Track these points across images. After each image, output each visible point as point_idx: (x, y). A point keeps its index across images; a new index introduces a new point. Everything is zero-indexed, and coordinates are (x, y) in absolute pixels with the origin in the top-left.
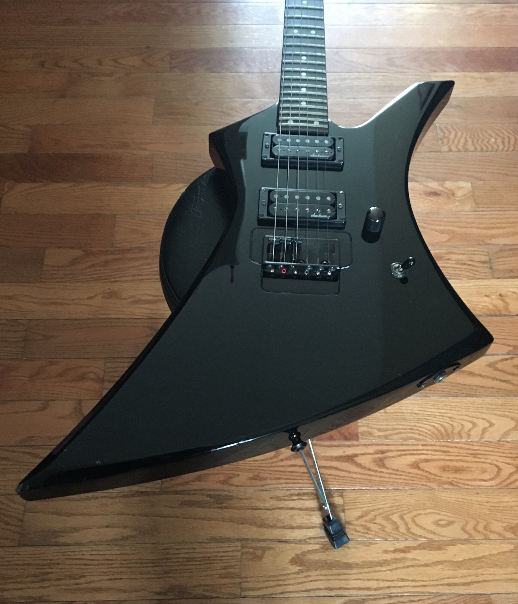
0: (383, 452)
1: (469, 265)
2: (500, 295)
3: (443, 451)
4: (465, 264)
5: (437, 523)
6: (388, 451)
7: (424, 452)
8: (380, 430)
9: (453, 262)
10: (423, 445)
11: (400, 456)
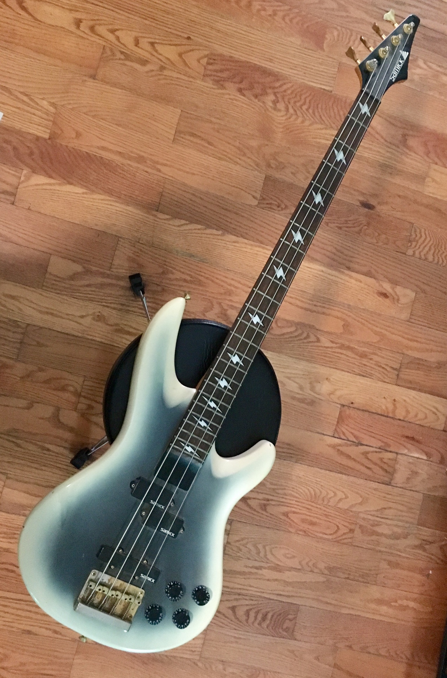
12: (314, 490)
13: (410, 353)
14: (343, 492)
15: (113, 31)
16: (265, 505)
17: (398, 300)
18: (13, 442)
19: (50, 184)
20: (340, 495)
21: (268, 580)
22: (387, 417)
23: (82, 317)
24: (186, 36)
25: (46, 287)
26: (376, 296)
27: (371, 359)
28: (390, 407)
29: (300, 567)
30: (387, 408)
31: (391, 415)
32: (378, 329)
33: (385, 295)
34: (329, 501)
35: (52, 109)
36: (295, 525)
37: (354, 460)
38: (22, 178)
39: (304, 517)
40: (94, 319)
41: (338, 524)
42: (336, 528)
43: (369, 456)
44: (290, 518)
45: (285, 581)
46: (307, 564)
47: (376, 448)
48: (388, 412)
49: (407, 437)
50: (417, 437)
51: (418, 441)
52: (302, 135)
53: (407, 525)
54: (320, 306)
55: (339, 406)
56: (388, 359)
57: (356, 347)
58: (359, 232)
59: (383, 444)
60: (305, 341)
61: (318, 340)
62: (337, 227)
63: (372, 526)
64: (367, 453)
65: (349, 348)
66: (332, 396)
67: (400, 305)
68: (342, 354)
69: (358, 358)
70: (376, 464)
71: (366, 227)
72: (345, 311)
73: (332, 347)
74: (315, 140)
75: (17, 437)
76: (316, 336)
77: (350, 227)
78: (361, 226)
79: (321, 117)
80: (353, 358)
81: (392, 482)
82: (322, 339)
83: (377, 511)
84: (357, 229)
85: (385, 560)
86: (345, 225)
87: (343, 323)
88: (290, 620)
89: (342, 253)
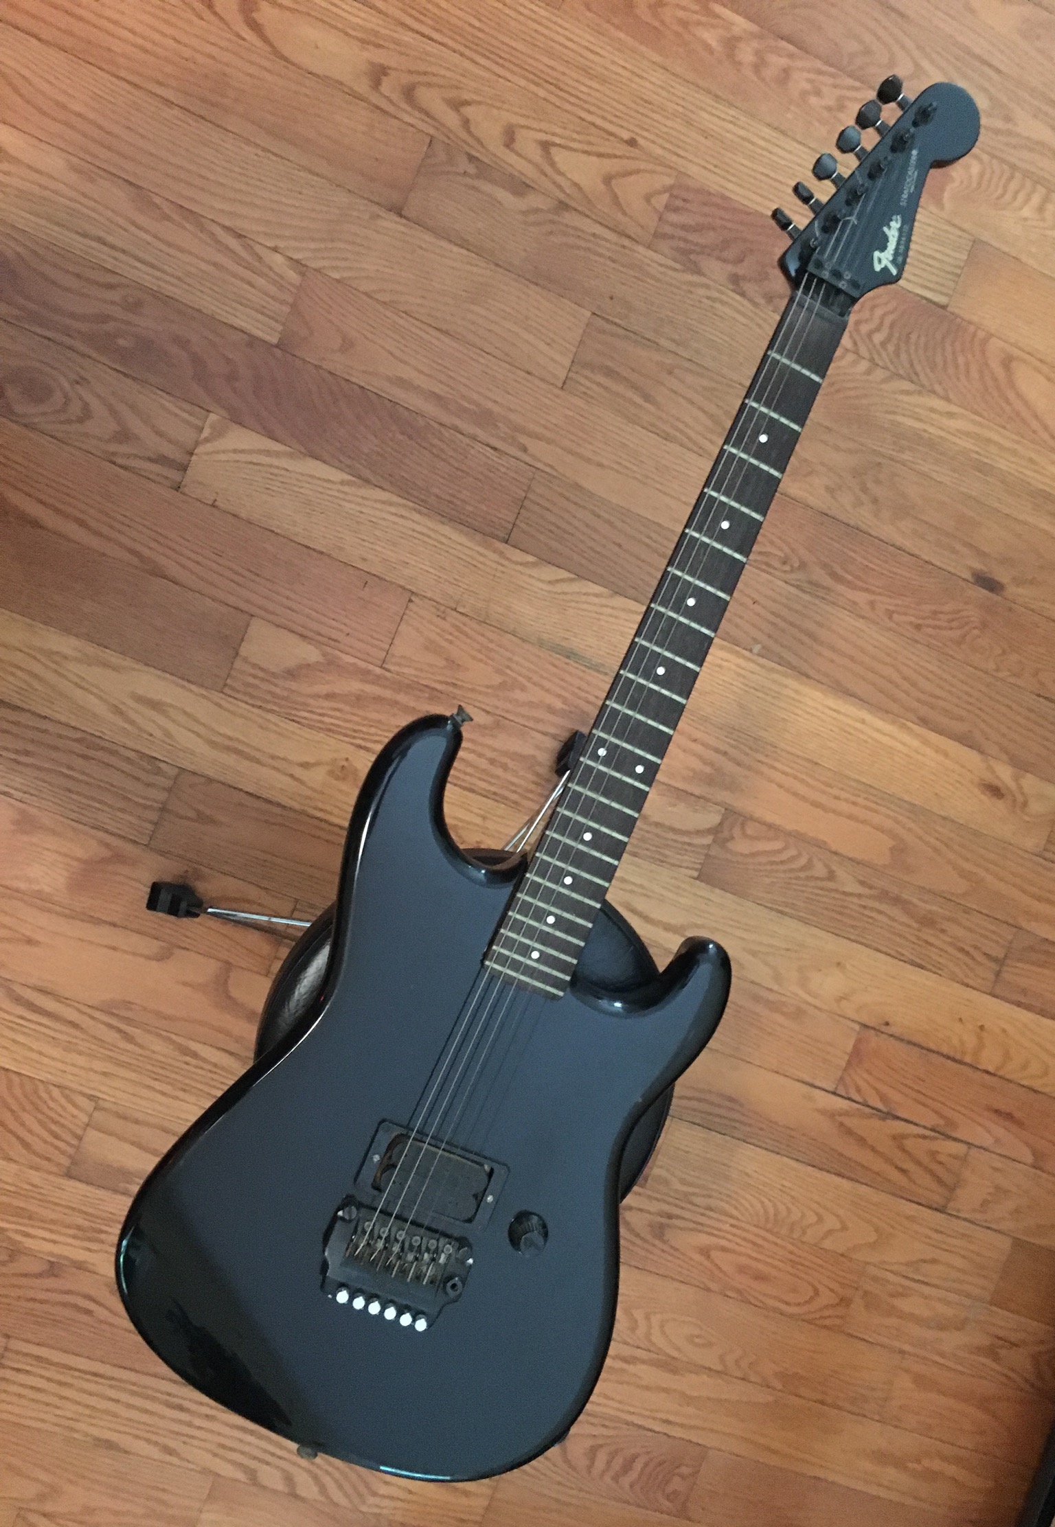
0: (670, 1216)
1: (967, 953)
2: (982, 1028)
3: (754, 1244)
4: (962, 950)
5: (690, 1339)
6: (678, 1217)
7: (730, 1237)
8: (683, 1182)
9: (949, 939)
10: (732, 1225)
11: (692, 1230)
12: (775, 1206)
13: (1033, 926)
14: (838, 1216)
15: (457, 105)
16: (662, 1227)
17: (1025, 804)
18: (119, 1031)
19: (268, 453)
20: (831, 1222)
21: (647, 1388)
22: (961, 1062)
23: (305, 765)
24: (626, 135)
25: (233, 689)
26: (976, 791)
27: (943, 931)
28: (971, 1041)
29: (719, 1367)
30: (962, 1042)
31: (968, 1059)
32: (968, 866)
33: (995, 791)
34: (804, 1233)
35: (293, 276)
36: (721, 1275)
37: (873, 1149)
38: (206, 433)
39: (743, 1260)
40: (331, 773)
41: (816, 1283)
42: (811, 1293)
43: (909, 1143)
44: (712, 1262)
45: (683, 1394)
46: (737, 1362)
47: (925, 1127)
48: (964, 1053)
49: (997, 1112)
50: (1017, 1114)
51: (1019, 1123)
52: (864, 401)
53: (967, 1302)
54: (846, 800)
55: (857, 1027)
56: (981, 935)
57: (915, 901)
58: (959, 642)
59: (942, 1122)
60: (802, 875)
61: (831, 876)
62: (911, 623)
63: (892, 1296)
64: (903, 1137)
65: (897, 901)
66: (844, 1003)
67: (1027, 818)
68: (880, 912)
69: (915, 925)
70: (919, 1163)
71: (976, 632)
72: (901, 818)
73: (859, 896)
74: (891, 417)
75: (129, 1021)
76: (827, 866)
77: (940, 628)
78: (967, 628)
79: (912, 365)
80: (902, 924)
81: (951, 1204)
82: (841, 873)
83: (907, 1264)
84: (955, 634)
85: (907, 1371)
86: (930, 622)
87: (891, 843)
88: (683, 1477)
89: (914, 685)
